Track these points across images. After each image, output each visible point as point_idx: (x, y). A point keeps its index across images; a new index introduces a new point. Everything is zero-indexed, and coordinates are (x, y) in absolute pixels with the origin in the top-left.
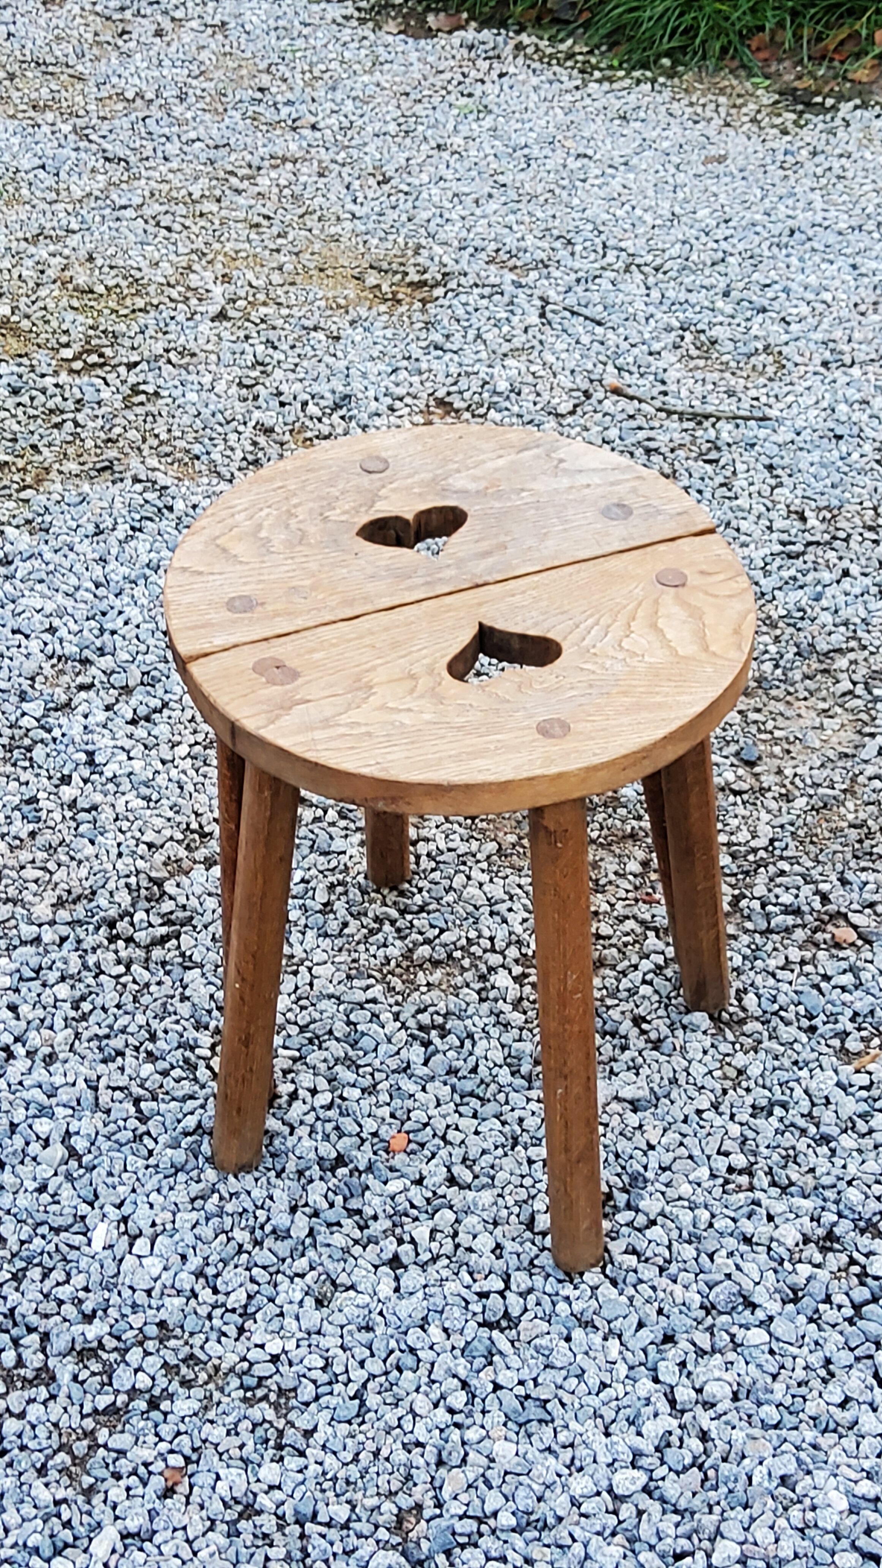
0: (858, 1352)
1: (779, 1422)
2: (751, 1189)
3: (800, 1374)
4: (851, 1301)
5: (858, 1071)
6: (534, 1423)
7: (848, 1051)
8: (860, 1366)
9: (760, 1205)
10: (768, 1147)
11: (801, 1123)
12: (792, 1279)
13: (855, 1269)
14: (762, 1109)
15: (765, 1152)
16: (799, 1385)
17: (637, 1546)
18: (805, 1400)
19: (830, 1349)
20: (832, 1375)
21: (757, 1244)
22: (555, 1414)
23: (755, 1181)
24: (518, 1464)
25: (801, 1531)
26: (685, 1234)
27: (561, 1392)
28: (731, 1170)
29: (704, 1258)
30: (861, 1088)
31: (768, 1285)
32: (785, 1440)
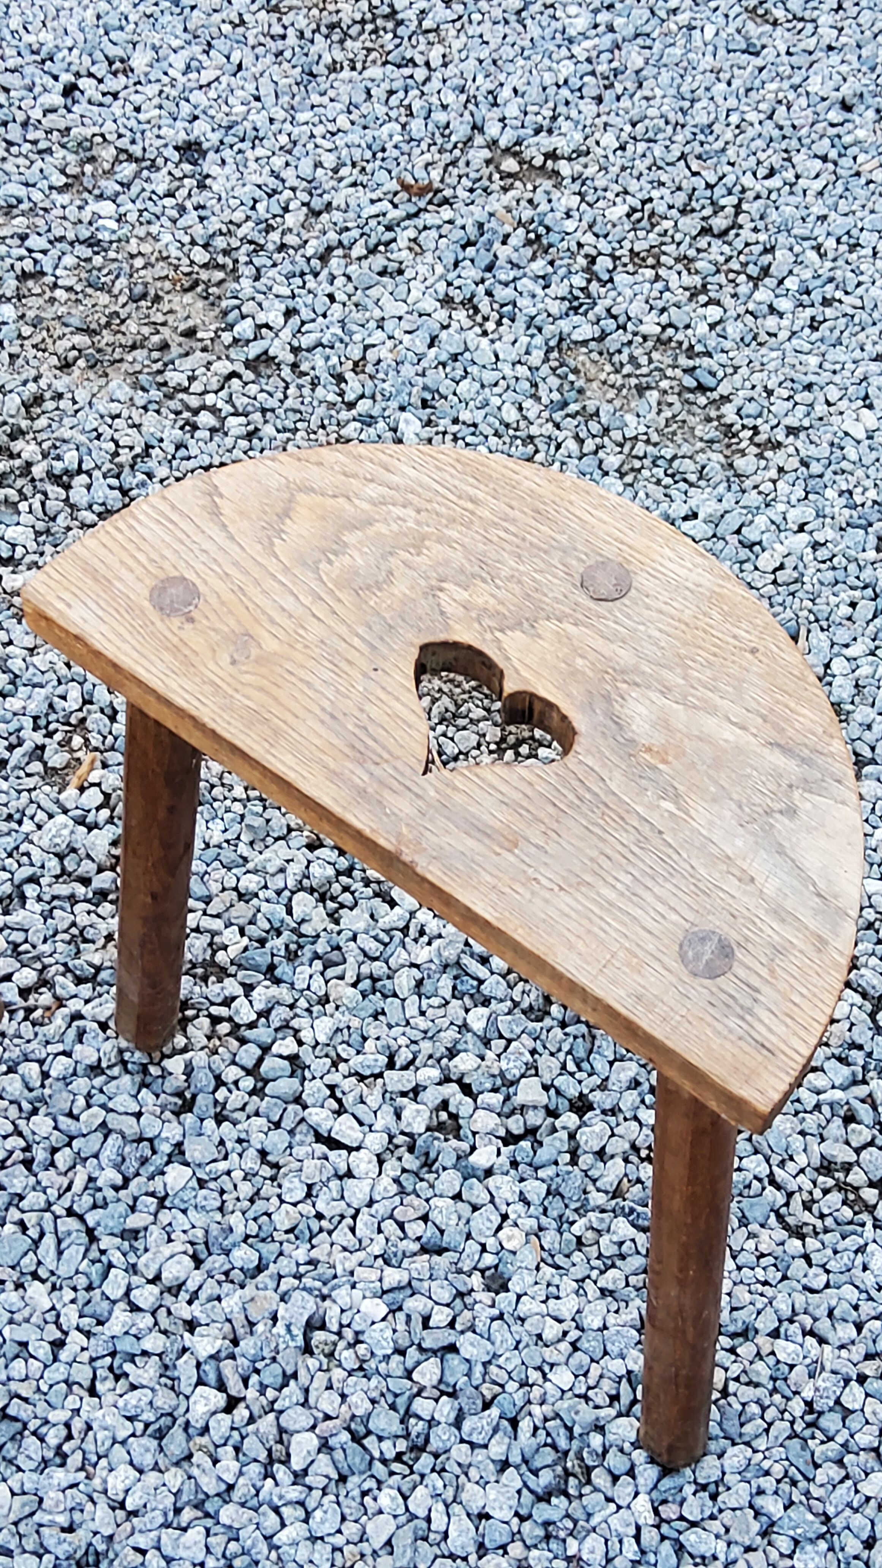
0: (287, 1124)
1: (260, 1259)
2: (60, 1002)
3: (246, 1189)
4: (243, 1068)
5: (82, 789)
6: (9, 1445)
7: (53, 769)
8: (298, 1137)
9: (82, 1017)
10: (45, 941)
11: (63, 889)
12: (171, 1084)
13: (224, 1028)
14: (10, 896)
15: (46, 948)
16: (252, 1201)
17: (209, 1507)
18: (269, 1215)
19: (257, 1140)
20: (276, 1166)
21: (109, 1067)
22: (23, 1416)
23: (59, 991)
24: (24, 1505)
25: (361, 1368)
26: (26, 1106)
27: (14, 1386)
28: (24, 993)
29: (65, 1122)
30: (98, 809)
31: (151, 1108)
32: (280, 1277)
